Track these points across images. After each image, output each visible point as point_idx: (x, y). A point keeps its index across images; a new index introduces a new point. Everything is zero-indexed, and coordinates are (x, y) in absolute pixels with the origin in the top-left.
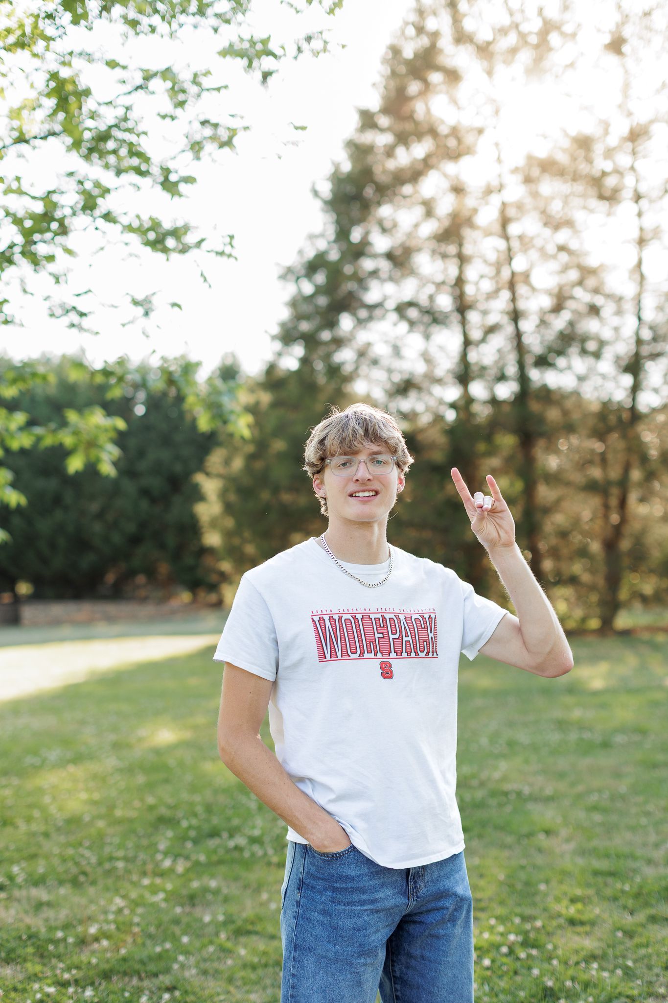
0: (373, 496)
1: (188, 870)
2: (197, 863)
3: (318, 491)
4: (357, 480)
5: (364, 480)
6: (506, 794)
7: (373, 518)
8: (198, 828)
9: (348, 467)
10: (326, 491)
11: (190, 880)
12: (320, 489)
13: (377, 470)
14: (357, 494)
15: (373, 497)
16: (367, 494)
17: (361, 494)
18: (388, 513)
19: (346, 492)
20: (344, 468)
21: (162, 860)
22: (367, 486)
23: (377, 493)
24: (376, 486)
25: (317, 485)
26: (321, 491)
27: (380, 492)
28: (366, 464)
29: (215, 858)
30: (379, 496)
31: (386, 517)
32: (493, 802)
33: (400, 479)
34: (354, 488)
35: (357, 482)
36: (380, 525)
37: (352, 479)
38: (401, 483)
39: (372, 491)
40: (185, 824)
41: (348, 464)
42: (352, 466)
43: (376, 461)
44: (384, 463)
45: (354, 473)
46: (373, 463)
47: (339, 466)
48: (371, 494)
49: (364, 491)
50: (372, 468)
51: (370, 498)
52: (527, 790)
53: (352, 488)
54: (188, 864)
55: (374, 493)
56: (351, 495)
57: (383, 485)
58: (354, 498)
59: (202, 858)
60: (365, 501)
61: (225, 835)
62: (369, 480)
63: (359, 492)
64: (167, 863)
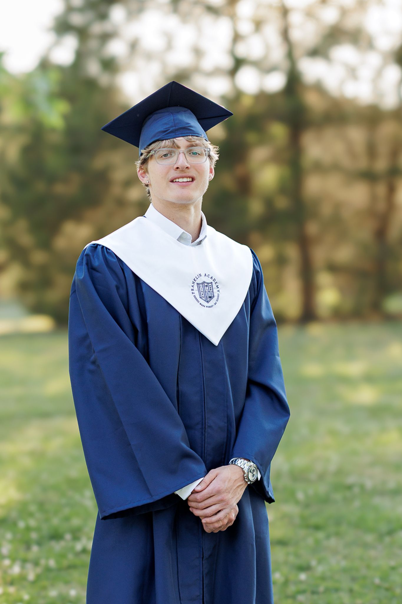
0: (190, 181)
1: (38, 578)
2: (48, 569)
3: (142, 179)
4: (178, 168)
5: (184, 167)
6: (349, 487)
7: (190, 200)
8: (38, 529)
9: (169, 157)
10: (149, 179)
11: (44, 588)
12: (144, 177)
13: (193, 160)
14: (177, 180)
15: (190, 183)
16: (185, 180)
17: (181, 180)
18: (202, 197)
19: (168, 178)
20: (167, 158)
21: (11, 567)
22: (185, 173)
23: (193, 179)
24: (192, 173)
25: (141, 174)
26: (145, 179)
27: (195, 179)
28: (185, 154)
29: (65, 563)
30: (194, 182)
31: (200, 200)
32: (338, 496)
33: (211, 169)
34: (174, 175)
35: (177, 170)
36: (196, 207)
37: (173, 167)
38: (211, 172)
39: (190, 177)
40: (21, 525)
41: (169, 155)
42: (173, 157)
43: (192, 153)
44: (199, 154)
45: (175, 162)
46: (190, 154)
47: (162, 157)
48: (189, 180)
49: (183, 177)
50: (189, 158)
51: (187, 183)
52: (369, 484)
53: (173, 174)
54: (39, 570)
55: (191, 180)
56: (172, 181)
57: (199, 173)
58: (175, 183)
59: (52, 563)
60: (184, 185)
61: (68, 536)
62: (187, 168)
63: (178, 178)
64: (16, 570)
